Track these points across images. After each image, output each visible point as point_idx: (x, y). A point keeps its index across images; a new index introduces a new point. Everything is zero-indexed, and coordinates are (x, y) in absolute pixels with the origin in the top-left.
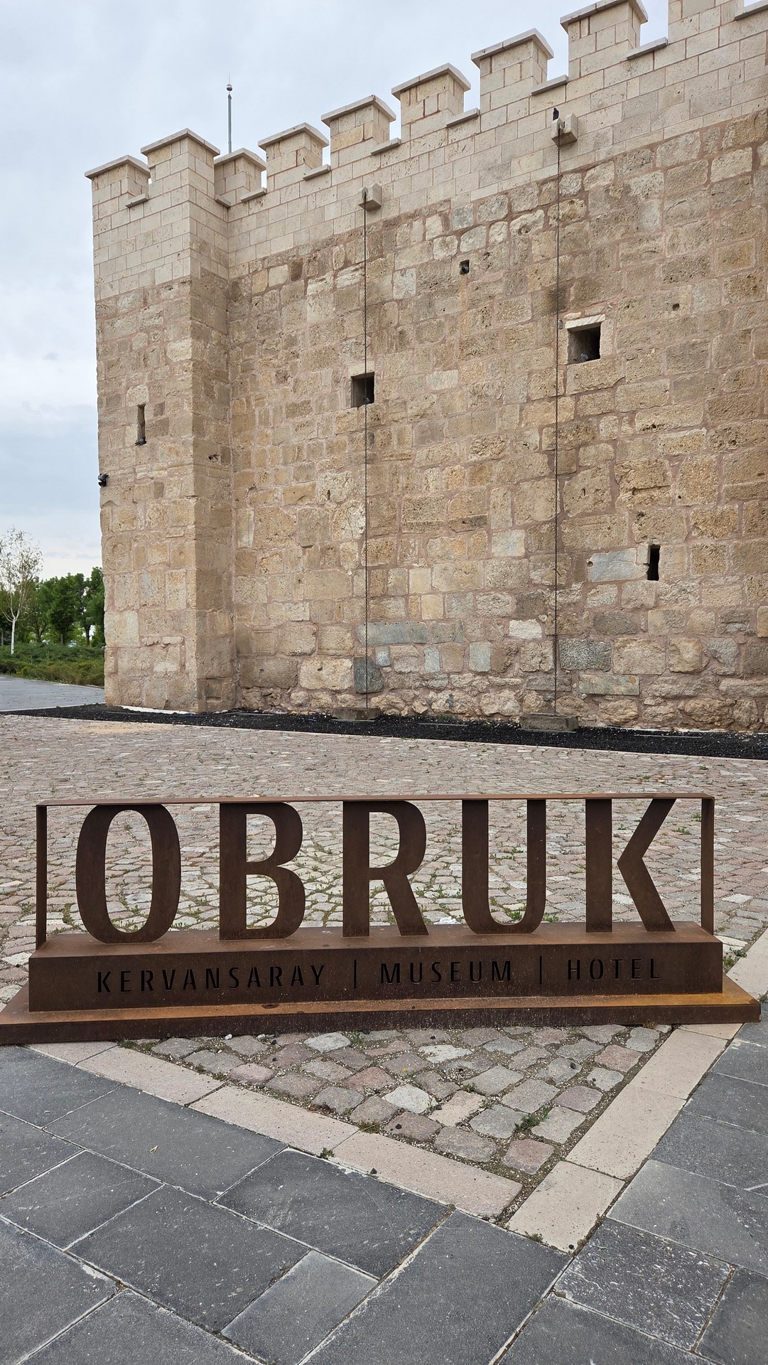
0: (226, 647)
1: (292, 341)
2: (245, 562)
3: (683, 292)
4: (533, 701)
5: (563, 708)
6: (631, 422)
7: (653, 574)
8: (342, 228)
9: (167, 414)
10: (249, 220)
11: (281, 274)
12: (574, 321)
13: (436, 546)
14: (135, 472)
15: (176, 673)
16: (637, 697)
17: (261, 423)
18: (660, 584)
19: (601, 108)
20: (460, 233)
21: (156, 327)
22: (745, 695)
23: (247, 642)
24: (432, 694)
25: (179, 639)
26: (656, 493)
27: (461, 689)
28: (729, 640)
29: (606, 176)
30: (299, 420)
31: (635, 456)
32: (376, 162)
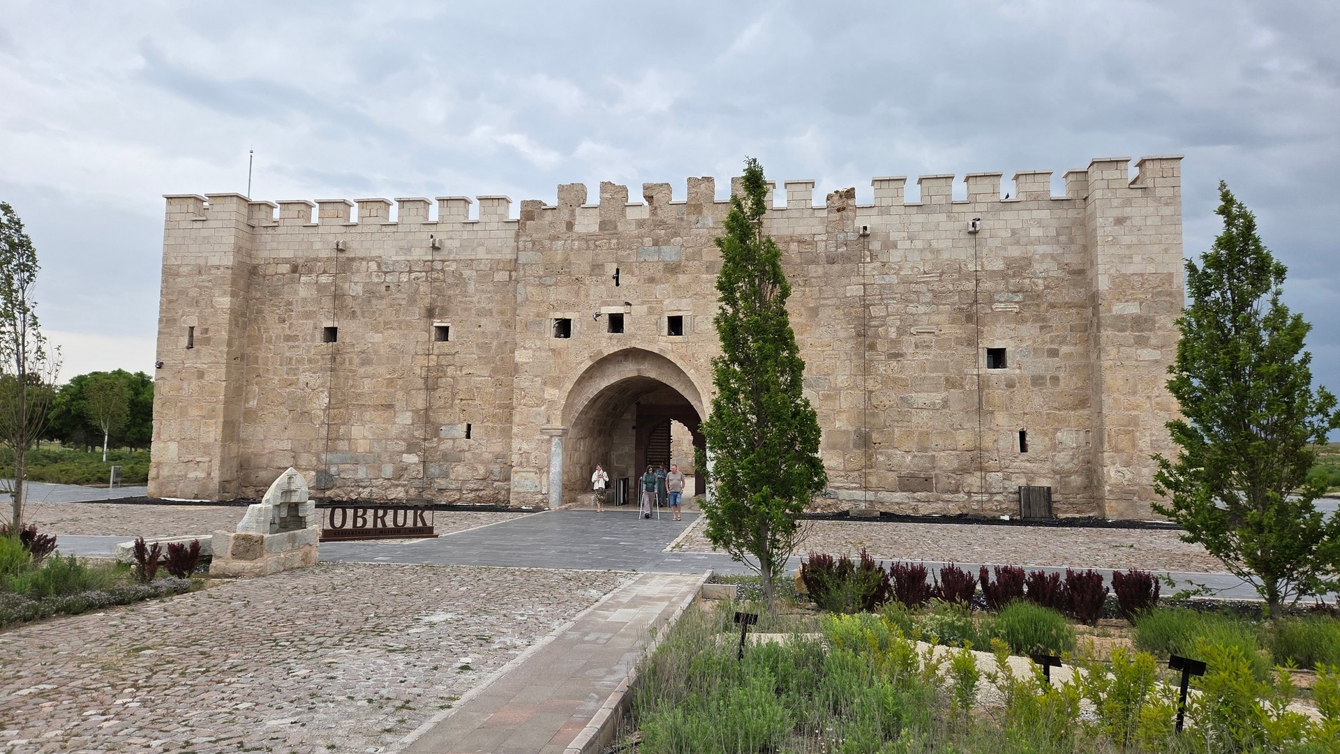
0: (235, 463)
1: (289, 303)
2: (250, 416)
3: (483, 321)
4: (413, 492)
5: (426, 495)
6: (461, 371)
7: (468, 436)
8: (323, 254)
9: (210, 334)
10: (267, 237)
11: (285, 268)
12: (437, 323)
13: (367, 416)
14: (184, 363)
15: (204, 478)
16: (460, 490)
17: (266, 342)
18: (471, 441)
19: (451, 238)
20: (386, 273)
21: (207, 287)
22: (503, 489)
23: (248, 460)
24: (361, 489)
25: (208, 459)
26: (470, 402)
27: (377, 487)
28: (497, 466)
29: (453, 267)
30: (291, 344)
31: (462, 386)
32: (344, 229)
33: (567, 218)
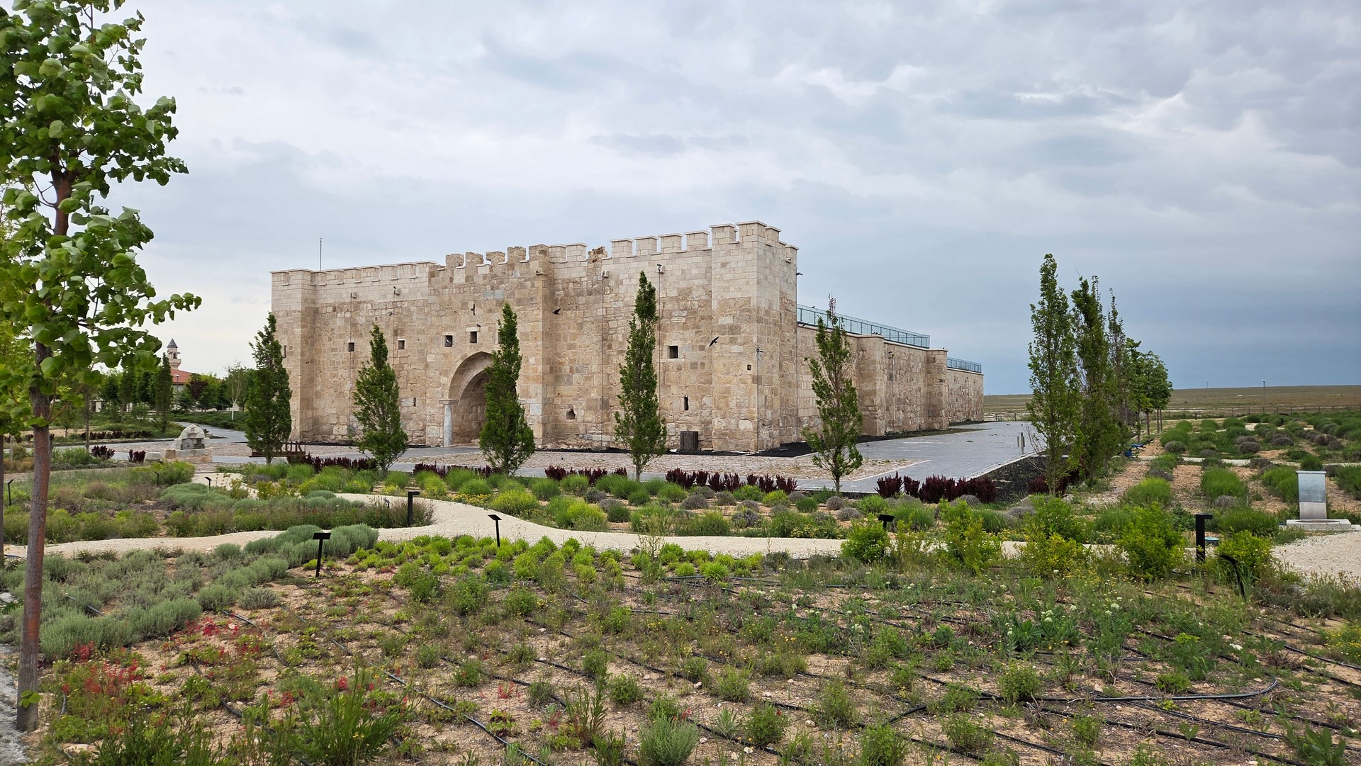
0: (310, 421)
1: (333, 330)
2: (318, 395)
3: (421, 337)
6: (410, 366)
7: (415, 405)
8: (346, 301)
9: (293, 349)
10: (321, 291)
11: (330, 309)
12: (400, 339)
15: (293, 430)
16: (412, 436)
17: (323, 353)
18: (416, 408)
19: (404, 288)
20: (375, 310)
21: (290, 324)
23: (318, 419)
25: (294, 419)
26: (414, 385)
29: (406, 305)
30: (334, 353)
31: (411, 375)
32: (356, 285)
33: (450, 275)
